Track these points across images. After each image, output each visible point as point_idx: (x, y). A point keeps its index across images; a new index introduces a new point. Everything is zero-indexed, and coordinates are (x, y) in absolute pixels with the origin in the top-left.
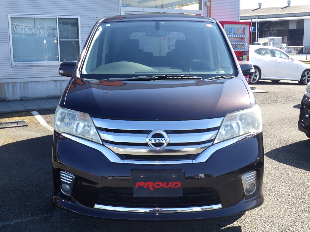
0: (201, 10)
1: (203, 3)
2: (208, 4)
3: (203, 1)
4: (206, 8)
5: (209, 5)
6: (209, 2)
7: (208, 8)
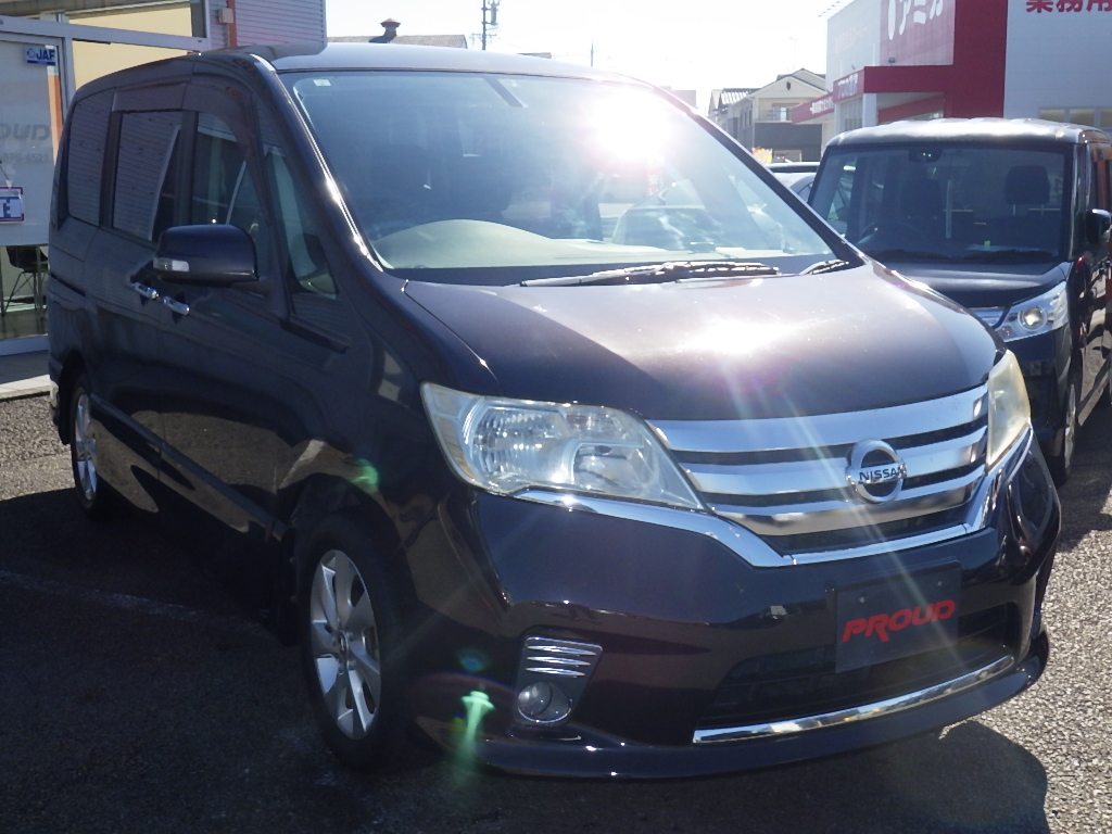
0: (205, 36)
1: (210, 10)
2: (227, 16)
3: (210, 5)
4: (219, 30)
5: (231, 21)
6: (230, 10)
7: (229, 33)
